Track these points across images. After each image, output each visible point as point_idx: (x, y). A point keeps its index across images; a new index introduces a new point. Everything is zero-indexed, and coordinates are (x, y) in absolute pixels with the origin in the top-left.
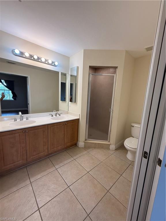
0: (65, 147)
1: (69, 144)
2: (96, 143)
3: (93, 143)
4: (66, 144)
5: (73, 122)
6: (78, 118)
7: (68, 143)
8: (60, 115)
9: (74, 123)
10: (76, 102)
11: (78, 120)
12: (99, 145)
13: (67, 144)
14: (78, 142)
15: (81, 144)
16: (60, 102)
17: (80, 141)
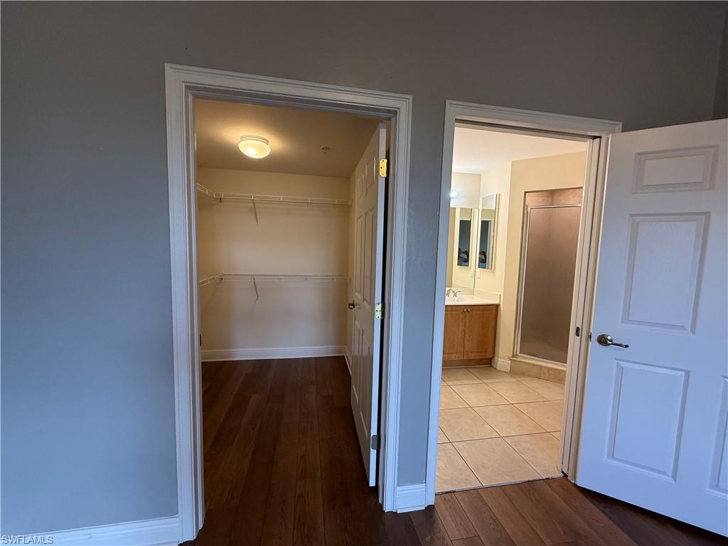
0: (465, 358)
1: (474, 356)
2: (541, 367)
3: (534, 365)
4: (468, 354)
5: (483, 310)
6: (496, 302)
7: (471, 352)
8: (455, 295)
9: (486, 312)
10: (493, 268)
11: (497, 306)
12: (551, 372)
13: (470, 354)
14: (496, 358)
15: (503, 361)
16: (456, 267)
17: (499, 356)
